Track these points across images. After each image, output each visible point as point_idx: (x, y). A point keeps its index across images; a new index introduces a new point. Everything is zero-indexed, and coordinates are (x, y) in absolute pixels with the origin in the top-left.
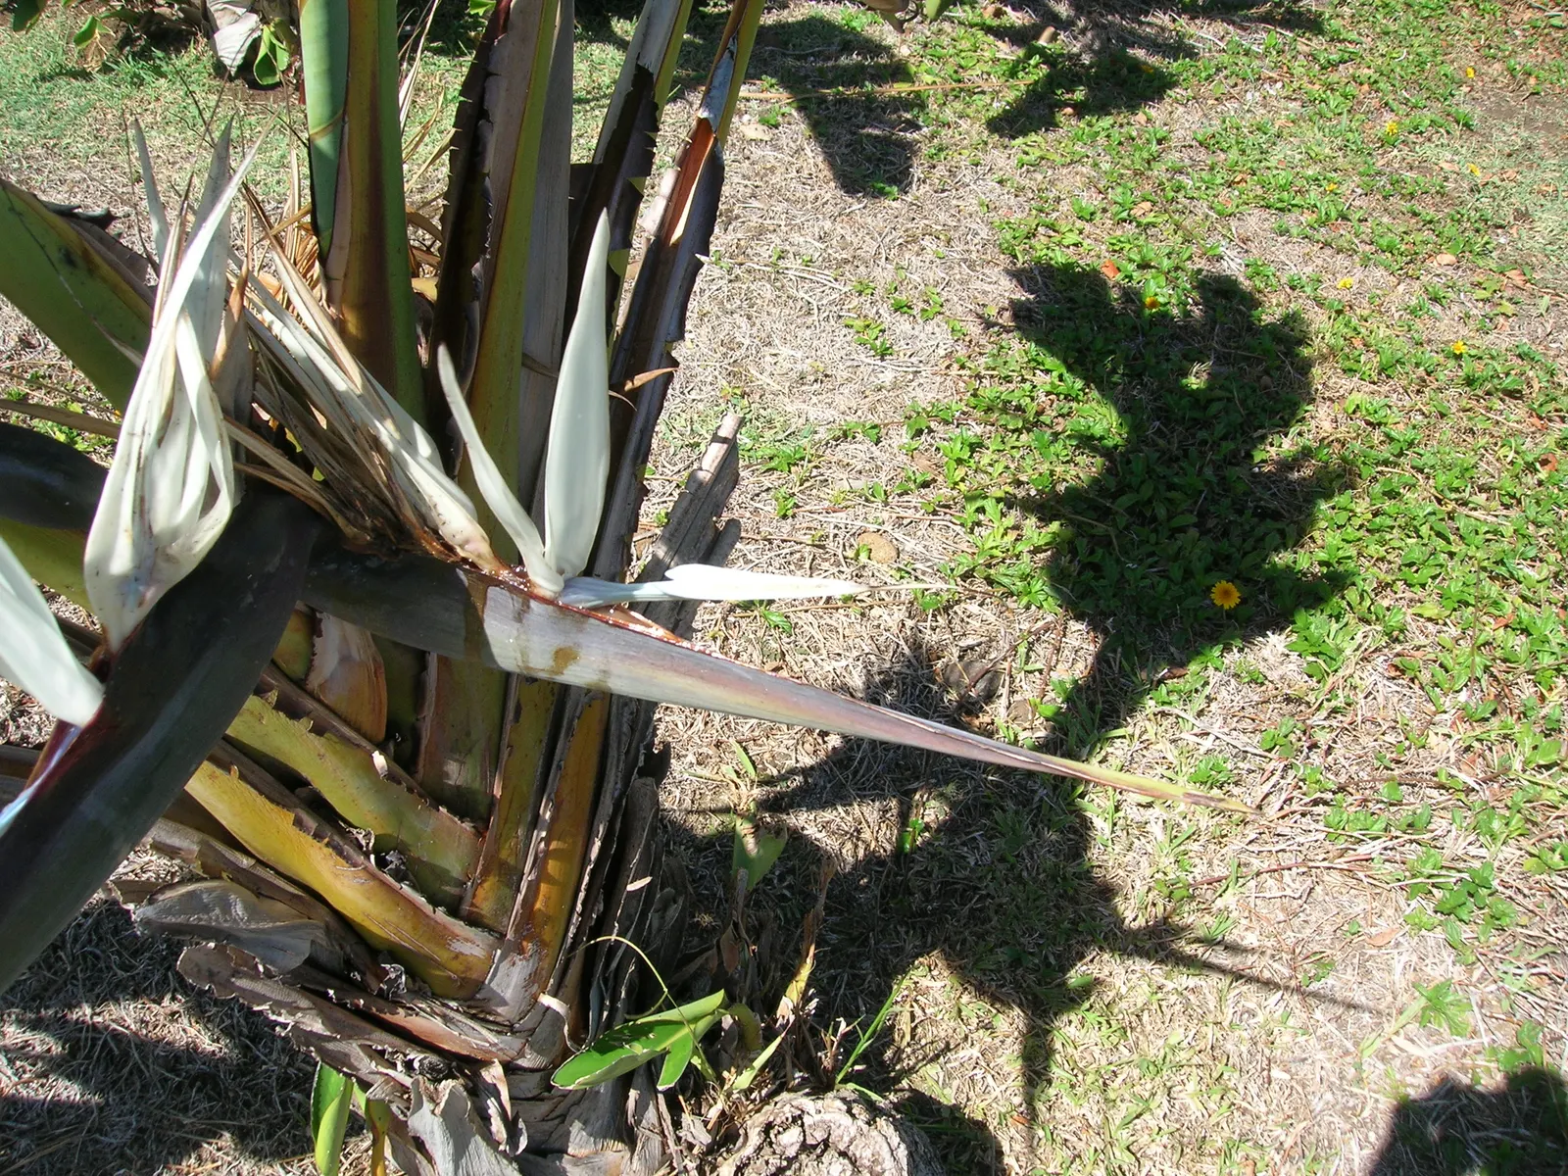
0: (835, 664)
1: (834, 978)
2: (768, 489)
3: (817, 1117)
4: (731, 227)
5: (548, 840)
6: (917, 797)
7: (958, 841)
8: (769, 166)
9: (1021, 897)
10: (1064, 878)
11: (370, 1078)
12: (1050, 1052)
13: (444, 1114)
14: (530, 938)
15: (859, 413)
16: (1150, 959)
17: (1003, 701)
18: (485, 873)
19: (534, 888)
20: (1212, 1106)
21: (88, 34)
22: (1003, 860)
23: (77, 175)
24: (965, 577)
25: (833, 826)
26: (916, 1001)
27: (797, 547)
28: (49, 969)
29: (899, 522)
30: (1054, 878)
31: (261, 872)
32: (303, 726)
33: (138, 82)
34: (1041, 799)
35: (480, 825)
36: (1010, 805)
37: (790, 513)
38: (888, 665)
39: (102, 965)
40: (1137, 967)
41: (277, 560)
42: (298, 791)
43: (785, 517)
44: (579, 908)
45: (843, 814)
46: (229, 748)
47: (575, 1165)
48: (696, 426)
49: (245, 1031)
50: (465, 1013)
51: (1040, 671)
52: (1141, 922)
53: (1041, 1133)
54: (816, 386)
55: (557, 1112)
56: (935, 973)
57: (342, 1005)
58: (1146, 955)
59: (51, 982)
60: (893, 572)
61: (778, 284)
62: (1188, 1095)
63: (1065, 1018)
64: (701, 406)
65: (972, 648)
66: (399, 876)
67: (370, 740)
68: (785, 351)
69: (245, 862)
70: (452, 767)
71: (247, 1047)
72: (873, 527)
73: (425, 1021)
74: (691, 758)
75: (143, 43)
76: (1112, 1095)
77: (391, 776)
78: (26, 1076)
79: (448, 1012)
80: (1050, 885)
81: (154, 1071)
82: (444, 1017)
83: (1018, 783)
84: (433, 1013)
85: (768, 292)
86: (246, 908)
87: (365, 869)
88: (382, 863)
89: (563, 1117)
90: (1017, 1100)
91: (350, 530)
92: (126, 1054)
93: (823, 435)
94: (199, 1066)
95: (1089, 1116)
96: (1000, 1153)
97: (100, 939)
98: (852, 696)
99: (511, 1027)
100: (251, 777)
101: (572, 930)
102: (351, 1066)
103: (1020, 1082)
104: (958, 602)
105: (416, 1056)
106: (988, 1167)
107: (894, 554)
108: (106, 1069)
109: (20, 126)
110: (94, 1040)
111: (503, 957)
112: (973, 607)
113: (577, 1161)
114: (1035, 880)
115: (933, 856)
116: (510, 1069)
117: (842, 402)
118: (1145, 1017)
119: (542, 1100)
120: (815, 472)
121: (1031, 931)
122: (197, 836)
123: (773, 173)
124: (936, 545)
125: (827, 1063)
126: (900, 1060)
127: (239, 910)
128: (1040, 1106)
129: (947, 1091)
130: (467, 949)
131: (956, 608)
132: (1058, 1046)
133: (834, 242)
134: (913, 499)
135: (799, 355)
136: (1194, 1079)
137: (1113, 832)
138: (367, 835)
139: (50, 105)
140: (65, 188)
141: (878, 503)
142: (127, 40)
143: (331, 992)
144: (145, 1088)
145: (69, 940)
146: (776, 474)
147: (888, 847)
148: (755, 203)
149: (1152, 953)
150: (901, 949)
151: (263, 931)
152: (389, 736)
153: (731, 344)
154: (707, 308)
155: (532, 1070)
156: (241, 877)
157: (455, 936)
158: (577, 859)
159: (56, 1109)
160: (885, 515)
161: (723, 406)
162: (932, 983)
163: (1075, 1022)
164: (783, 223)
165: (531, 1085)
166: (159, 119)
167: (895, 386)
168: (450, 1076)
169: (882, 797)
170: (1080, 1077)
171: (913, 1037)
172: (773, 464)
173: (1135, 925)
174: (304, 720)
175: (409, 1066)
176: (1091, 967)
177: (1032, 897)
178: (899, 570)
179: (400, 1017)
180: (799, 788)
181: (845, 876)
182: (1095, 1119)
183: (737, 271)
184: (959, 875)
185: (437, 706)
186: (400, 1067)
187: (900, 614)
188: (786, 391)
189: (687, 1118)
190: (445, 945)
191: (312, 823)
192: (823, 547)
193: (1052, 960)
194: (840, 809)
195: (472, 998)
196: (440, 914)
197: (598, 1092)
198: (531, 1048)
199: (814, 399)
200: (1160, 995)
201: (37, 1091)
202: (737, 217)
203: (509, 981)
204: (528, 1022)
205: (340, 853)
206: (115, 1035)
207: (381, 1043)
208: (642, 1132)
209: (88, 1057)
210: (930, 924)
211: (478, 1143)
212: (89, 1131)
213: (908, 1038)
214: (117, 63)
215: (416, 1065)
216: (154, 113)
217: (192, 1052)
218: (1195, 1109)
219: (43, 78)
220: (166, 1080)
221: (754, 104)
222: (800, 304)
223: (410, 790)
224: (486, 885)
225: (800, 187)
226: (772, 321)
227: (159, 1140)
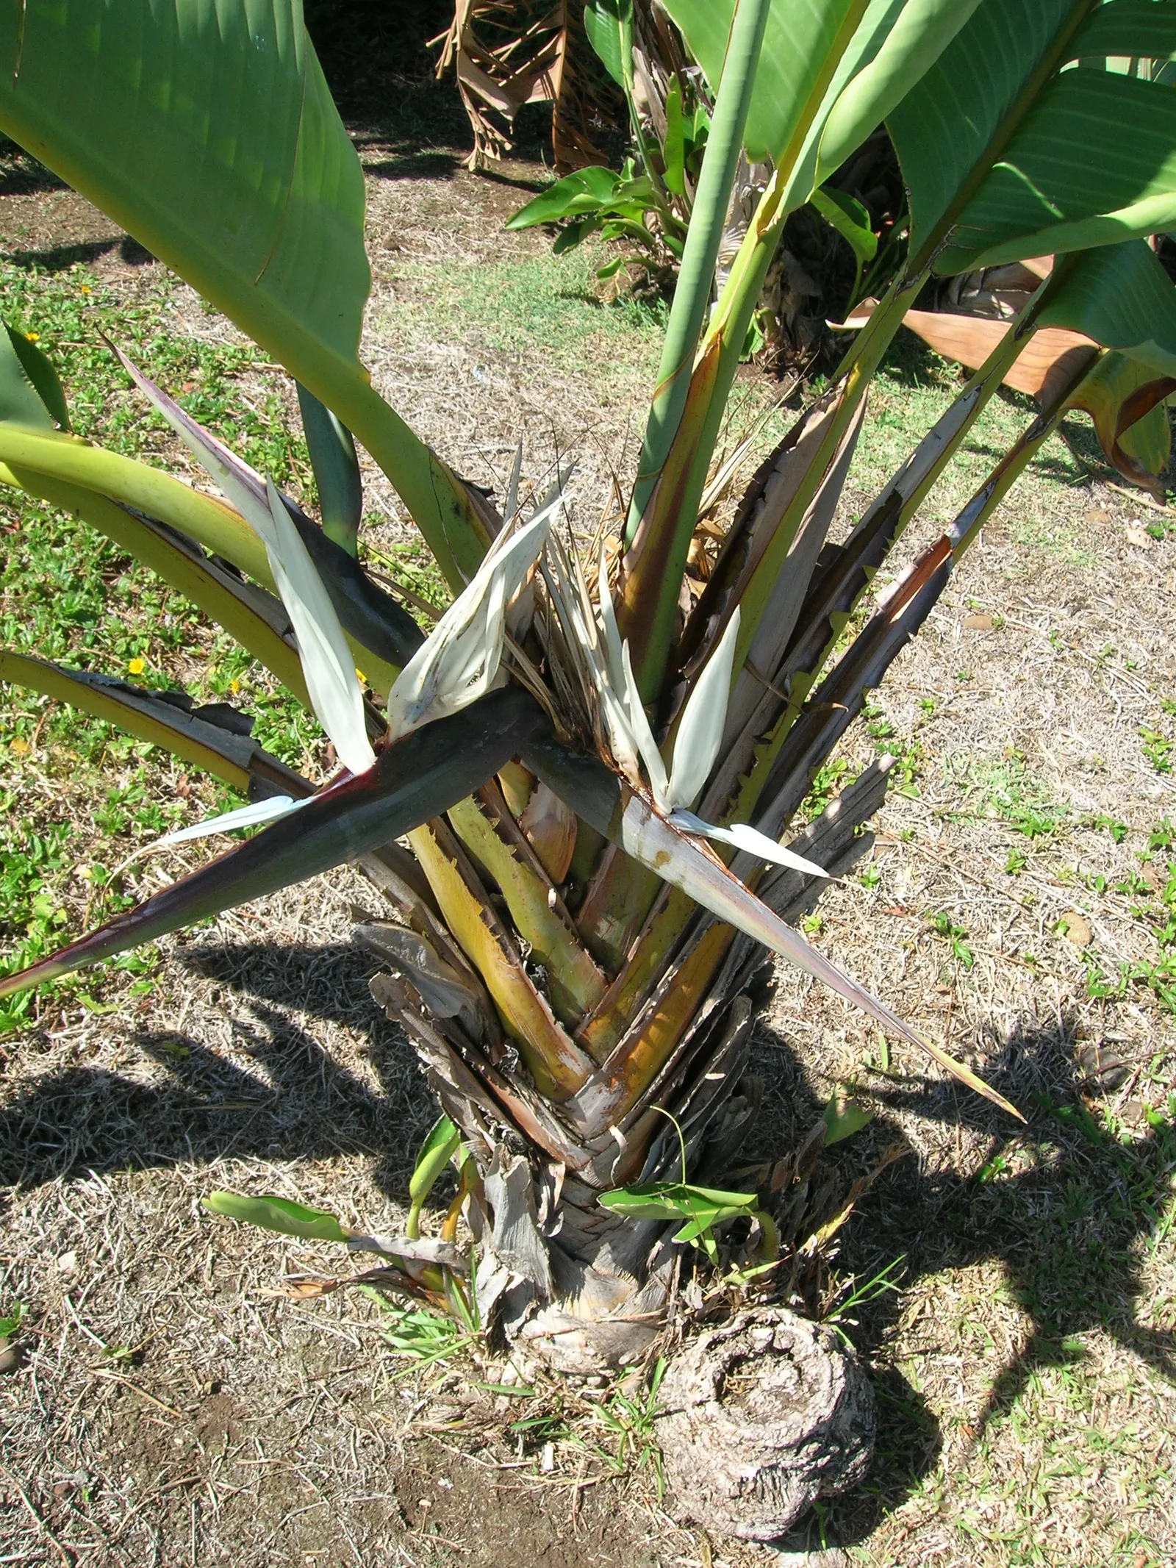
0: (994, 1008)
1: (872, 1252)
2: (1007, 846)
3: (788, 1328)
4: (1078, 614)
5: (656, 1010)
6: (1012, 1143)
7: (1028, 1192)
8: (1137, 571)
9: (1056, 1257)
10: (1102, 1260)
11: (470, 1135)
12: (1020, 1390)
13: (509, 1180)
14: (619, 1078)
15: (1116, 812)
16: (1142, 1356)
17: (1122, 1097)
18: (602, 1013)
19: (633, 1041)
20: (1134, 1496)
21: (610, 272)
22: (1057, 1222)
23: (559, 384)
24: (1138, 981)
25: (931, 1135)
26: (931, 1301)
27: (1009, 902)
28: (289, 981)
29: (1105, 914)
30: (1093, 1255)
31: (448, 942)
32: (509, 850)
33: (637, 322)
34: (1114, 1189)
35: (610, 976)
36: (1086, 1182)
37: (1016, 871)
38: (1038, 1027)
39: (327, 995)
40: (1128, 1359)
41: (506, 729)
42: (493, 895)
43: (1010, 873)
44: (663, 1073)
45: (944, 1130)
46: (457, 846)
47: (594, 1277)
48: (971, 771)
49: (408, 1088)
50: (553, 1114)
51: (1166, 1085)
52: (1150, 1324)
53: (979, 1448)
54: (1090, 776)
55: (597, 1229)
56: (957, 1285)
57: (468, 1064)
58: (1140, 1351)
59: (287, 991)
60: (1079, 954)
61: (1096, 677)
62: (1119, 1479)
63: (1046, 1370)
64: (983, 756)
65: (1116, 1042)
66: (539, 985)
67: (552, 881)
68: (1076, 736)
69: (441, 931)
70: (603, 925)
71: (405, 1100)
72: (1080, 911)
73: (523, 1105)
74: (842, 1034)
75: (653, 289)
76: (1054, 1449)
77: (556, 909)
78: (240, 1050)
79: (541, 1106)
80: (1086, 1259)
81: (331, 1087)
82: (537, 1108)
83: (1102, 1168)
84: (530, 1101)
85: (1085, 680)
86: (427, 958)
87: (518, 970)
88: (530, 970)
89: (599, 1235)
90: (973, 1414)
91: (560, 728)
92: (316, 1066)
93: (1075, 819)
94: (364, 1097)
95: (1026, 1456)
96: (938, 1449)
97: (334, 976)
98: (997, 1040)
99: (583, 1141)
100: (464, 872)
101: (653, 1087)
102: (461, 1120)
103: (984, 1402)
104: (1123, 999)
105: (506, 1127)
106: (923, 1454)
107: (1087, 939)
108: (297, 1071)
109: (530, 328)
110: (298, 1046)
111: (594, 1083)
112: (1133, 1010)
113: (596, 1275)
114: (1076, 1250)
115: (1001, 1194)
116: (571, 1174)
117: (1106, 796)
118: (1115, 1401)
119: (588, 1212)
120: (1054, 846)
121: (1053, 1289)
122: (416, 899)
123: (1138, 579)
124: (1126, 946)
125: (825, 1302)
126: (894, 1339)
127: (422, 957)
128: (991, 1430)
129: (921, 1381)
130: (570, 1063)
131: (1118, 1004)
132: (1029, 1388)
133: (1163, 659)
134: (1127, 901)
135: (1087, 744)
136: (1131, 1469)
137: (1163, 1241)
138: (527, 946)
139: (560, 319)
140: (545, 391)
141: (1096, 892)
142: (642, 284)
143: (464, 1050)
144: (319, 1096)
145: (312, 966)
146: (1020, 836)
147: (969, 1172)
148: (1109, 600)
149: (1147, 1352)
150: (939, 1255)
151: (431, 979)
152: (566, 883)
153: (1032, 713)
154: (1026, 676)
155: (588, 1185)
156: (434, 939)
157: (565, 1050)
158: (674, 1036)
159: (249, 1082)
160: (1096, 905)
161: (1001, 763)
162: (951, 1292)
163: (1053, 1377)
164: (1125, 626)
165: (582, 1196)
166: (642, 358)
167: (1159, 800)
168: (526, 1154)
169: (982, 1130)
170: (1035, 1422)
171: (914, 1326)
172: (1021, 826)
173: (1142, 1323)
174: (511, 847)
175: (499, 1132)
176: (1090, 1340)
177: (1067, 1262)
178: (1085, 953)
179: (505, 1093)
180: (918, 1094)
181: (922, 1178)
182: (1029, 1459)
183: (1066, 653)
184: (1016, 1219)
185: (608, 876)
186: (491, 1131)
187: (1067, 989)
188: (1062, 770)
189: (692, 1284)
190: (556, 1054)
191: (493, 921)
192: (1030, 910)
193: (1059, 1320)
194: (943, 1125)
195: (562, 1104)
196: (559, 1027)
197: (632, 1229)
198: (593, 1165)
199: (1083, 786)
200: (1137, 1390)
201: (242, 1064)
202: (1088, 607)
203: (593, 1102)
204: (596, 1143)
205: (504, 950)
206: (315, 1048)
207: (487, 1107)
208: (654, 1277)
209: (289, 1055)
210: (972, 1247)
211: (526, 1218)
212: (267, 1107)
213: (909, 1325)
214: (626, 301)
215: (504, 1134)
216: (640, 352)
217: (360, 1087)
218: (1120, 1493)
219: (563, 296)
220: (336, 1097)
221: (1149, 513)
222: (1107, 700)
223: (567, 927)
224: (600, 1022)
225: (1155, 599)
226: (1078, 706)
227: (312, 1136)
